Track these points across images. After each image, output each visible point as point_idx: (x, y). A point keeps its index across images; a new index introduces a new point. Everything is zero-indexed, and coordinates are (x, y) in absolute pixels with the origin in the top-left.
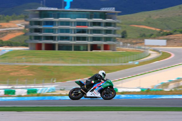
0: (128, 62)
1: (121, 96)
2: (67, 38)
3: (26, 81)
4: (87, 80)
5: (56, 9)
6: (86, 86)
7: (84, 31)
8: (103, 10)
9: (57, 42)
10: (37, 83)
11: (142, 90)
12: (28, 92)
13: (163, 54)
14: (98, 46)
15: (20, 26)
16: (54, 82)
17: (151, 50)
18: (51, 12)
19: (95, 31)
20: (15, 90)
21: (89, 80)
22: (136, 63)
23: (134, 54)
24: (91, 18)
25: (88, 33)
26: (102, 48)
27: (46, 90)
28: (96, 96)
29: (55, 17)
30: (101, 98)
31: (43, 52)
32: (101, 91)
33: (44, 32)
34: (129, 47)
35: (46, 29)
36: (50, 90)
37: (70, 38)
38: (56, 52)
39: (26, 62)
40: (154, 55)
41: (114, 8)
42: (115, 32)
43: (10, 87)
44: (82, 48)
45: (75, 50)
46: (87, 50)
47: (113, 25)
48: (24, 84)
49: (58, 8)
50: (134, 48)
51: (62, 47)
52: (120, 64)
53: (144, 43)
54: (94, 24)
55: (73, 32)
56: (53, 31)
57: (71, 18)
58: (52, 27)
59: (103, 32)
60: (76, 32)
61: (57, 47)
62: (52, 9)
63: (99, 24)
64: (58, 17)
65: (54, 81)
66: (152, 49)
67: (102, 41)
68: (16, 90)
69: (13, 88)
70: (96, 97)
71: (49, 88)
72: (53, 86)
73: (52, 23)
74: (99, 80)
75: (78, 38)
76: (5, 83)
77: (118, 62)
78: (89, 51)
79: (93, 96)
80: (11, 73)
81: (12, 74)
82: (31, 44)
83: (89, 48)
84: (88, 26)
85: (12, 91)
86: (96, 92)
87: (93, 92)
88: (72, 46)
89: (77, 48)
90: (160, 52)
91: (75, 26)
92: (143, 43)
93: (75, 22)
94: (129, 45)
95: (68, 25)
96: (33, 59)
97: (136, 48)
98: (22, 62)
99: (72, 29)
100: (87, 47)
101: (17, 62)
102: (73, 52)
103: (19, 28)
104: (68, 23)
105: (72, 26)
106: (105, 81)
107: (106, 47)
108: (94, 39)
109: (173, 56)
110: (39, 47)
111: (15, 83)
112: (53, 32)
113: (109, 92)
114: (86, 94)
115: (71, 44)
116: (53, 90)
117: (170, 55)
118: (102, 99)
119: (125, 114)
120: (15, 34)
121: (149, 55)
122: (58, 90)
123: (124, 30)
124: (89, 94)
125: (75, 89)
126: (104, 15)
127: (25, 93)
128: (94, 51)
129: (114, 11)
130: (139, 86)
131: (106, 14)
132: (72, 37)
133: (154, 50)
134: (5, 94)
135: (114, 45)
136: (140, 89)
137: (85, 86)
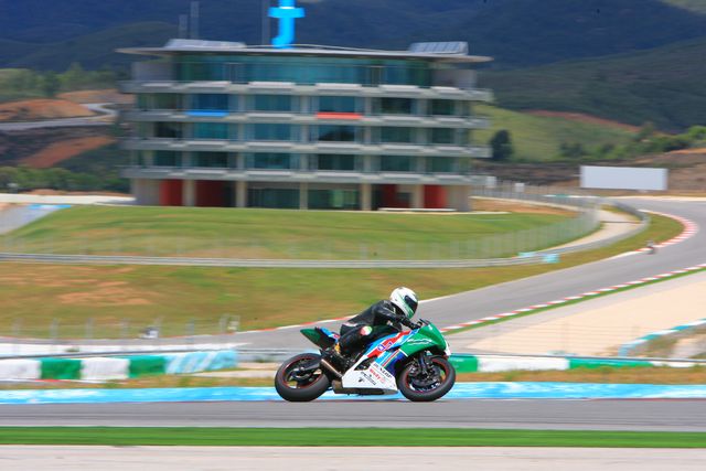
0: (517, 254)
1: (504, 386)
2: (282, 160)
3: (121, 325)
4: (343, 326)
5: (239, 47)
6: (341, 348)
7: (345, 134)
8: (422, 50)
9: (241, 175)
10: (167, 335)
11: (571, 365)
12: (134, 369)
13: (652, 222)
14: (402, 191)
15: (99, 113)
16: (231, 332)
17: (606, 208)
18: (220, 58)
19: (388, 134)
20: (79, 362)
21: (351, 325)
22: (550, 257)
23: (538, 224)
24: (374, 82)
25: (362, 141)
26: (418, 197)
27: (200, 361)
28: (379, 385)
29: (234, 79)
30: (396, 392)
31: (189, 213)
32: (397, 368)
33: (193, 137)
34: (521, 196)
35: (201, 123)
36: (214, 362)
37: (293, 161)
38: (240, 213)
39: (123, 251)
40: (618, 227)
41: (463, 45)
42: (465, 136)
43: (60, 349)
44: (338, 198)
45: (312, 206)
46: (357, 207)
47: (459, 109)
48: (113, 336)
49: (248, 43)
50: (542, 201)
51: (261, 196)
52: (484, 262)
53: (578, 178)
54: (387, 104)
55: (304, 136)
56: (225, 131)
57: (299, 82)
58: (222, 117)
59: (422, 137)
60: (318, 136)
61: (241, 195)
62: (225, 46)
63: (405, 105)
64: (247, 80)
65: (230, 328)
66: (610, 204)
67: (414, 171)
68: (86, 361)
69: (72, 352)
70: (379, 392)
71: (212, 355)
72: (229, 345)
73: (222, 101)
74: (390, 323)
75: (325, 161)
76: (42, 335)
77: (478, 255)
78: (366, 212)
79: (367, 384)
80: (64, 297)
81: (68, 299)
82: (143, 181)
83: (366, 198)
84: (362, 112)
85: (68, 364)
86: (377, 371)
87: (367, 372)
88: (297, 192)
89: (321, 198)
90: (640, 217)
91: (311, 112)
92: (575, 182)
93: (310, 97)
94: (519, 186)
95: (287, 109)
96: (150, 242)
97: (548, 200)
98: (109, 251)
99: (299, 126)
100: (358, 195)
101: (89, 252)
102: (304, 215)
103: (96, 120)
104: (283, 102)
105: (298, 112)
106: (413, 327)
107: (433, 197)
108: (386, 163)
109: (691, 230)
110: (172, 194)
111: (80, 335)
112: (224, 136)
113: (428, 371)
114: (340, 379)
115: (298, 184)
116: (229, 363)
117: (678, 229)
118: (400, 396)
119: (535, 459)
120: (78, 145)
121: (600, 227)
122: (246, 361)
123: (501, 128)
124: (351, 378)
125: (298, 361)
126: (424, 73)
127: (121, 373)
128: (384, 211)
129: (462, 56)
130: (559, 349)
131: (434, 66)
132: (299, 155)
133: (619, 209)
134: (43, 377)
135: (463, 189)
136: (568, 358)
137: (337, 348)
